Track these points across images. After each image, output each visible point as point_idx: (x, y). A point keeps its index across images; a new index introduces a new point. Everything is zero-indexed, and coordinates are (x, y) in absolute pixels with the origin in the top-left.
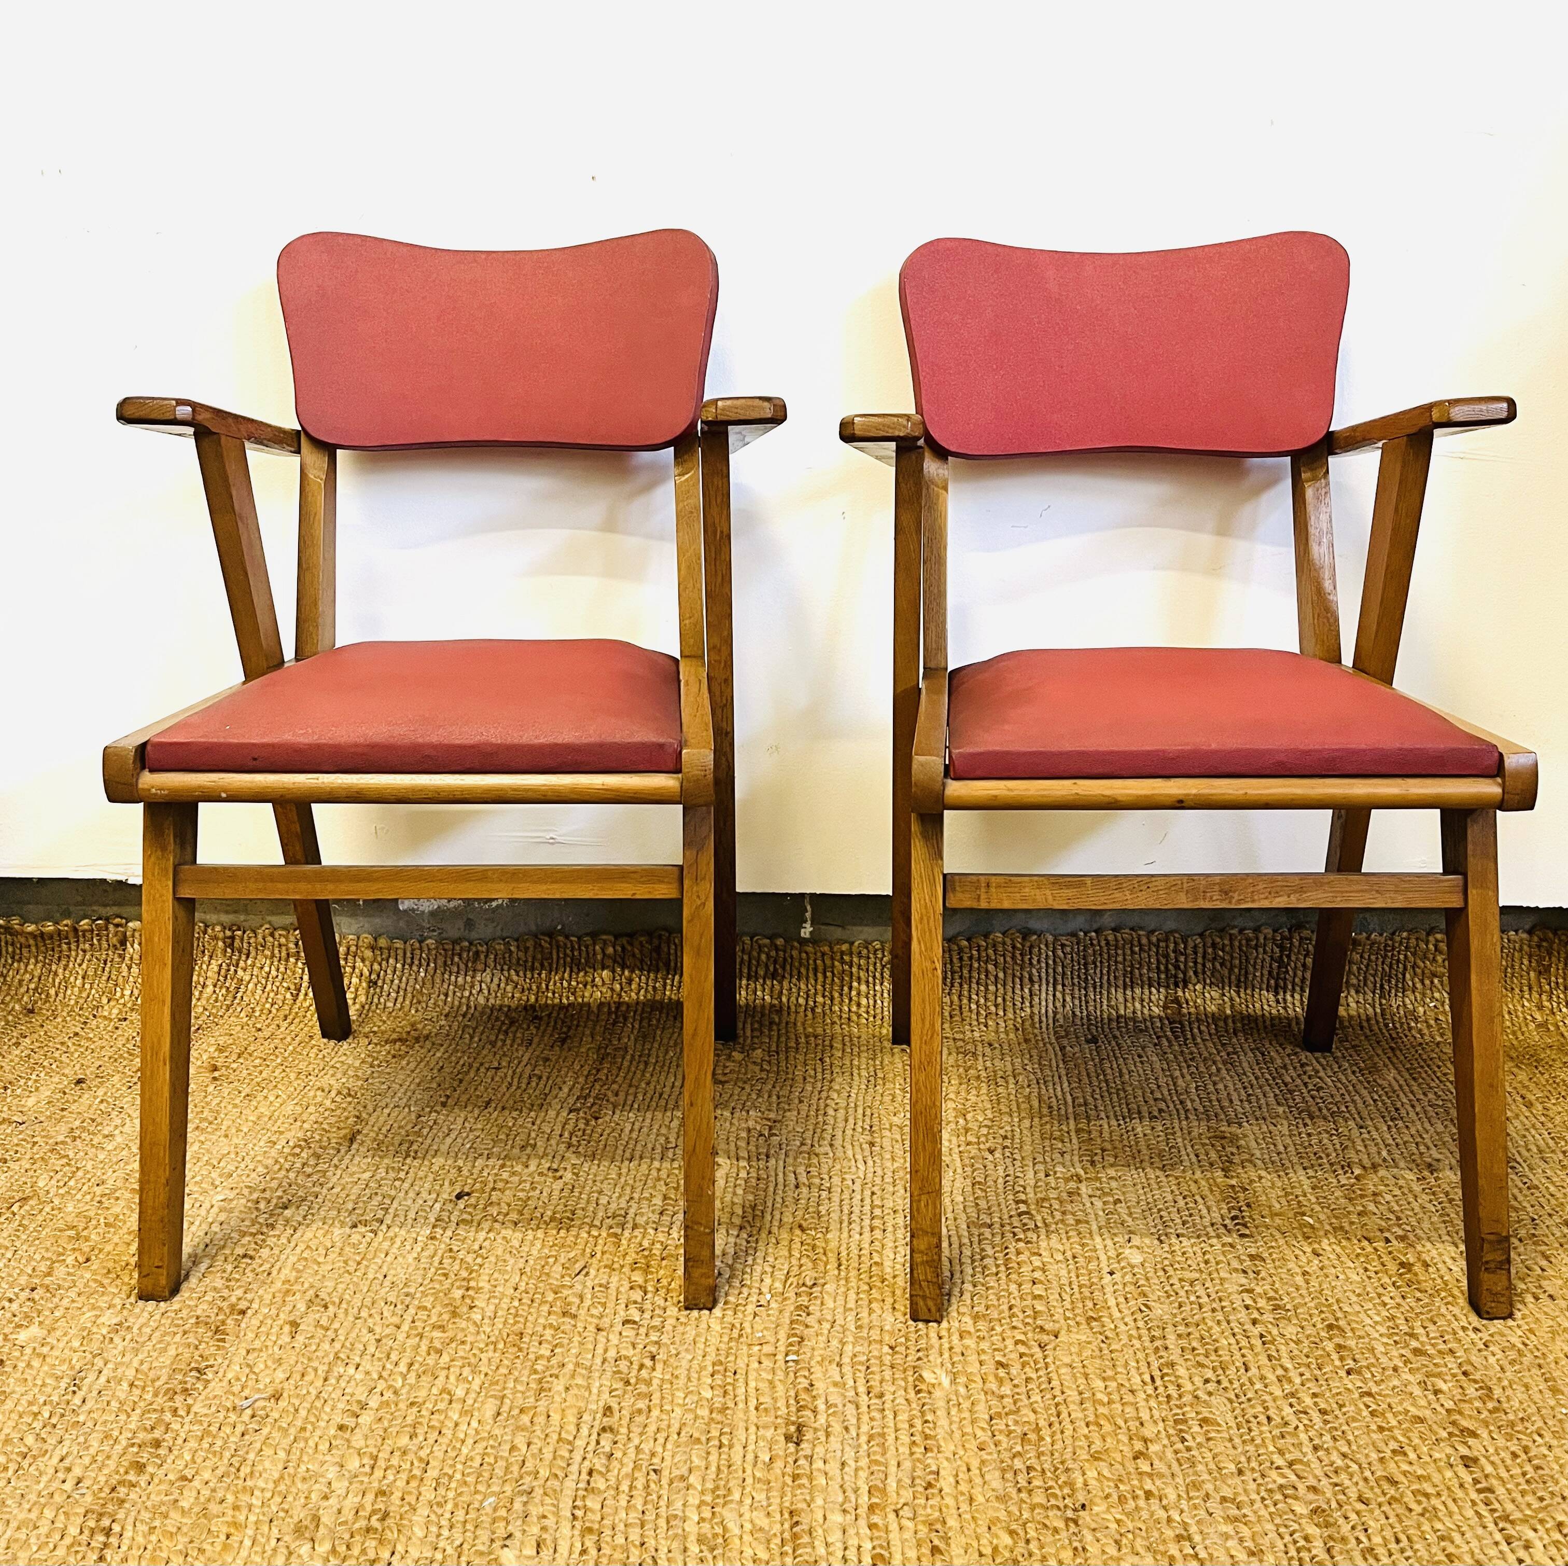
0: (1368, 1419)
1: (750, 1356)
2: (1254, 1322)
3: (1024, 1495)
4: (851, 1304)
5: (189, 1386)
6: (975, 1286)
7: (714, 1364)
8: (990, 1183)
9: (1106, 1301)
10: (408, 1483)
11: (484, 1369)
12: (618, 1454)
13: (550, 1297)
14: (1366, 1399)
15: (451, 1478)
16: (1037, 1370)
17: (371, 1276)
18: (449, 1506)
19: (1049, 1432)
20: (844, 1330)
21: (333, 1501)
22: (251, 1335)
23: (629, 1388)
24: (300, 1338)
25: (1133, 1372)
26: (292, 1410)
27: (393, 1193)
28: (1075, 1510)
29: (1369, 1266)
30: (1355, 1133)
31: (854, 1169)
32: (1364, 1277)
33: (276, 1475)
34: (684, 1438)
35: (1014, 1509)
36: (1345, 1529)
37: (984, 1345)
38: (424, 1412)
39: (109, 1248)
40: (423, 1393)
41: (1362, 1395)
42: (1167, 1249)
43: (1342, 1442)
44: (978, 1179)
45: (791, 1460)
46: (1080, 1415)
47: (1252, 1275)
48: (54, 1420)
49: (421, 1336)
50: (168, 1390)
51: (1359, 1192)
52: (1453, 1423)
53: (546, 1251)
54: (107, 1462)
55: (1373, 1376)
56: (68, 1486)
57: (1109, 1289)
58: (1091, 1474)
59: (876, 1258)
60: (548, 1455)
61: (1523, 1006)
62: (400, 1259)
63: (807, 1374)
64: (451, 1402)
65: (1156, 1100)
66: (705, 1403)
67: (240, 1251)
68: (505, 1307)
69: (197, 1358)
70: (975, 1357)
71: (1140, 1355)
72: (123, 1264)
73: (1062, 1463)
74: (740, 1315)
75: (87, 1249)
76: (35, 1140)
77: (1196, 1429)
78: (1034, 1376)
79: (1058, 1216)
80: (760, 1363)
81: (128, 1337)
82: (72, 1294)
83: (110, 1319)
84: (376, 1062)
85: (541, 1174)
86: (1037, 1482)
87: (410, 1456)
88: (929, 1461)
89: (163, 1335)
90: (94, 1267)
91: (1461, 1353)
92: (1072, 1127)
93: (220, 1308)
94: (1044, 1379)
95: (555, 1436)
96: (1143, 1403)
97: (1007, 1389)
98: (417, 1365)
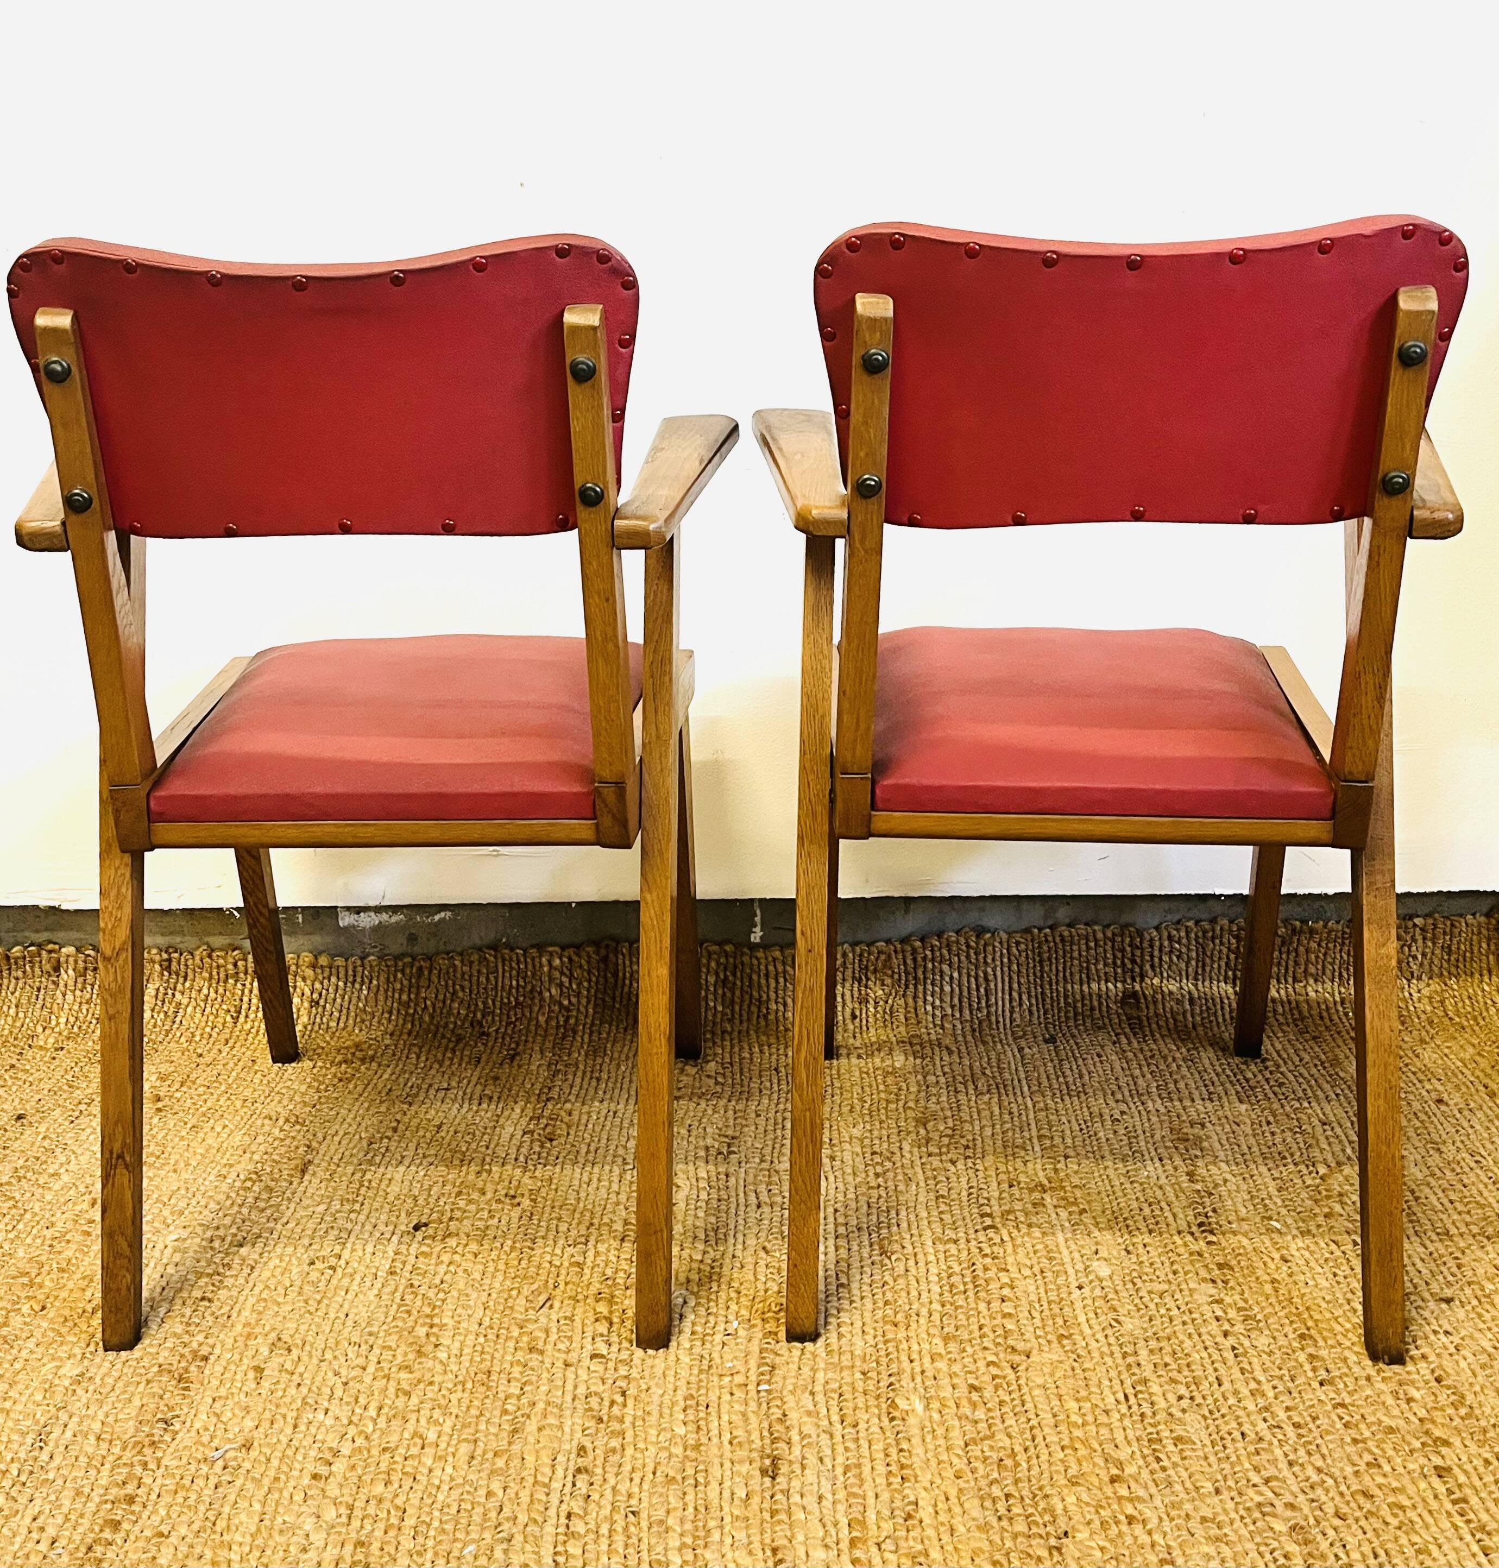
0: (1342, 1432)
1: (721, 1387)
2: (1226, 1334)
3: (1005, 1523)
5: (156, 1439)
6: (943, 1306)
7: (685, 1399)
8: (954, 1196)
9: (1076, 1317)
10: (386, 1533)
11: (455, 1411)
12: (595, 1496)
13: (516, 1332)
14: (1340, 1411)
15: (429, 1525)
16: (1010, 1392)
17: (332, 1315)
18: (429, 1555)
19: (1025, 1457)
21: (312, 1554)
22: (215, 1382)
23: (602, 1426)
24: (266, 1384)
25: (1107, 1392)
26: (263, 1459)
27: (349, 1226)
28: (1057, 1537)
29: (1338, 1271)
30: (1319, 1129)
32: (1334, 1284)
33: (253, 1529)
34: (660, 1478)
35: (996, 1539)
36: (1324, 1545)
37: (956, 1368)
38: (397, 1458)
39: (64, 1294)
40: (394, 1438)
41: (1335, 1407)
42: (1134, 1260)
43: (1317, 1456)
44: (941, 1192)
45: (767, 1495)
46: (1056, 1439)
47: (1220, 1284)
48: (23, 1478)
49: (388, 1377)
50: (136, 1443)
51: (1324, 1193)
52: (1427, 1433)
53: (508, 1283)
54: (80, 1521)
55: (1346, 1386)
56: (43, 1547)
57: (1079, 1305)
58: (1071, 1499)
60: (525, 1499)
61: (1483, 990)
62: (361, 1296)
63: (779, 1403)
64: (423, 1448)
65: (1117, 1101)
66: (679, 1440)
67: (197, 1294)
68: (471, 1343)
69: (162, 1408)
70: (947, 1380)
71: (1113, 1374)
72: (80, 1311)
73: (1040, 1489)
74: (708, 1345)
75: (42, 1297)
77: (1171, 1448)
78: (1007, 1398)
79: (1024, 1229)
80: (732, 1394)
81: (91, 1388)
82: (31, 1344)
83: (71, 1370)
84: (322, 1087)
85: (499, 1201)
86: (1017, 1510)
87: (386, 1505)
88: (906, 1492)
89: (126, 1386)
90: (51, 1315)
91: (1432, 1358)
92: (1034, 1133)
93: (182, 1355)
94: (1017, 1402)
95: (530, 1479)
96: (1117, 1424)
97: (981, 1414)
98: (385, 1410)
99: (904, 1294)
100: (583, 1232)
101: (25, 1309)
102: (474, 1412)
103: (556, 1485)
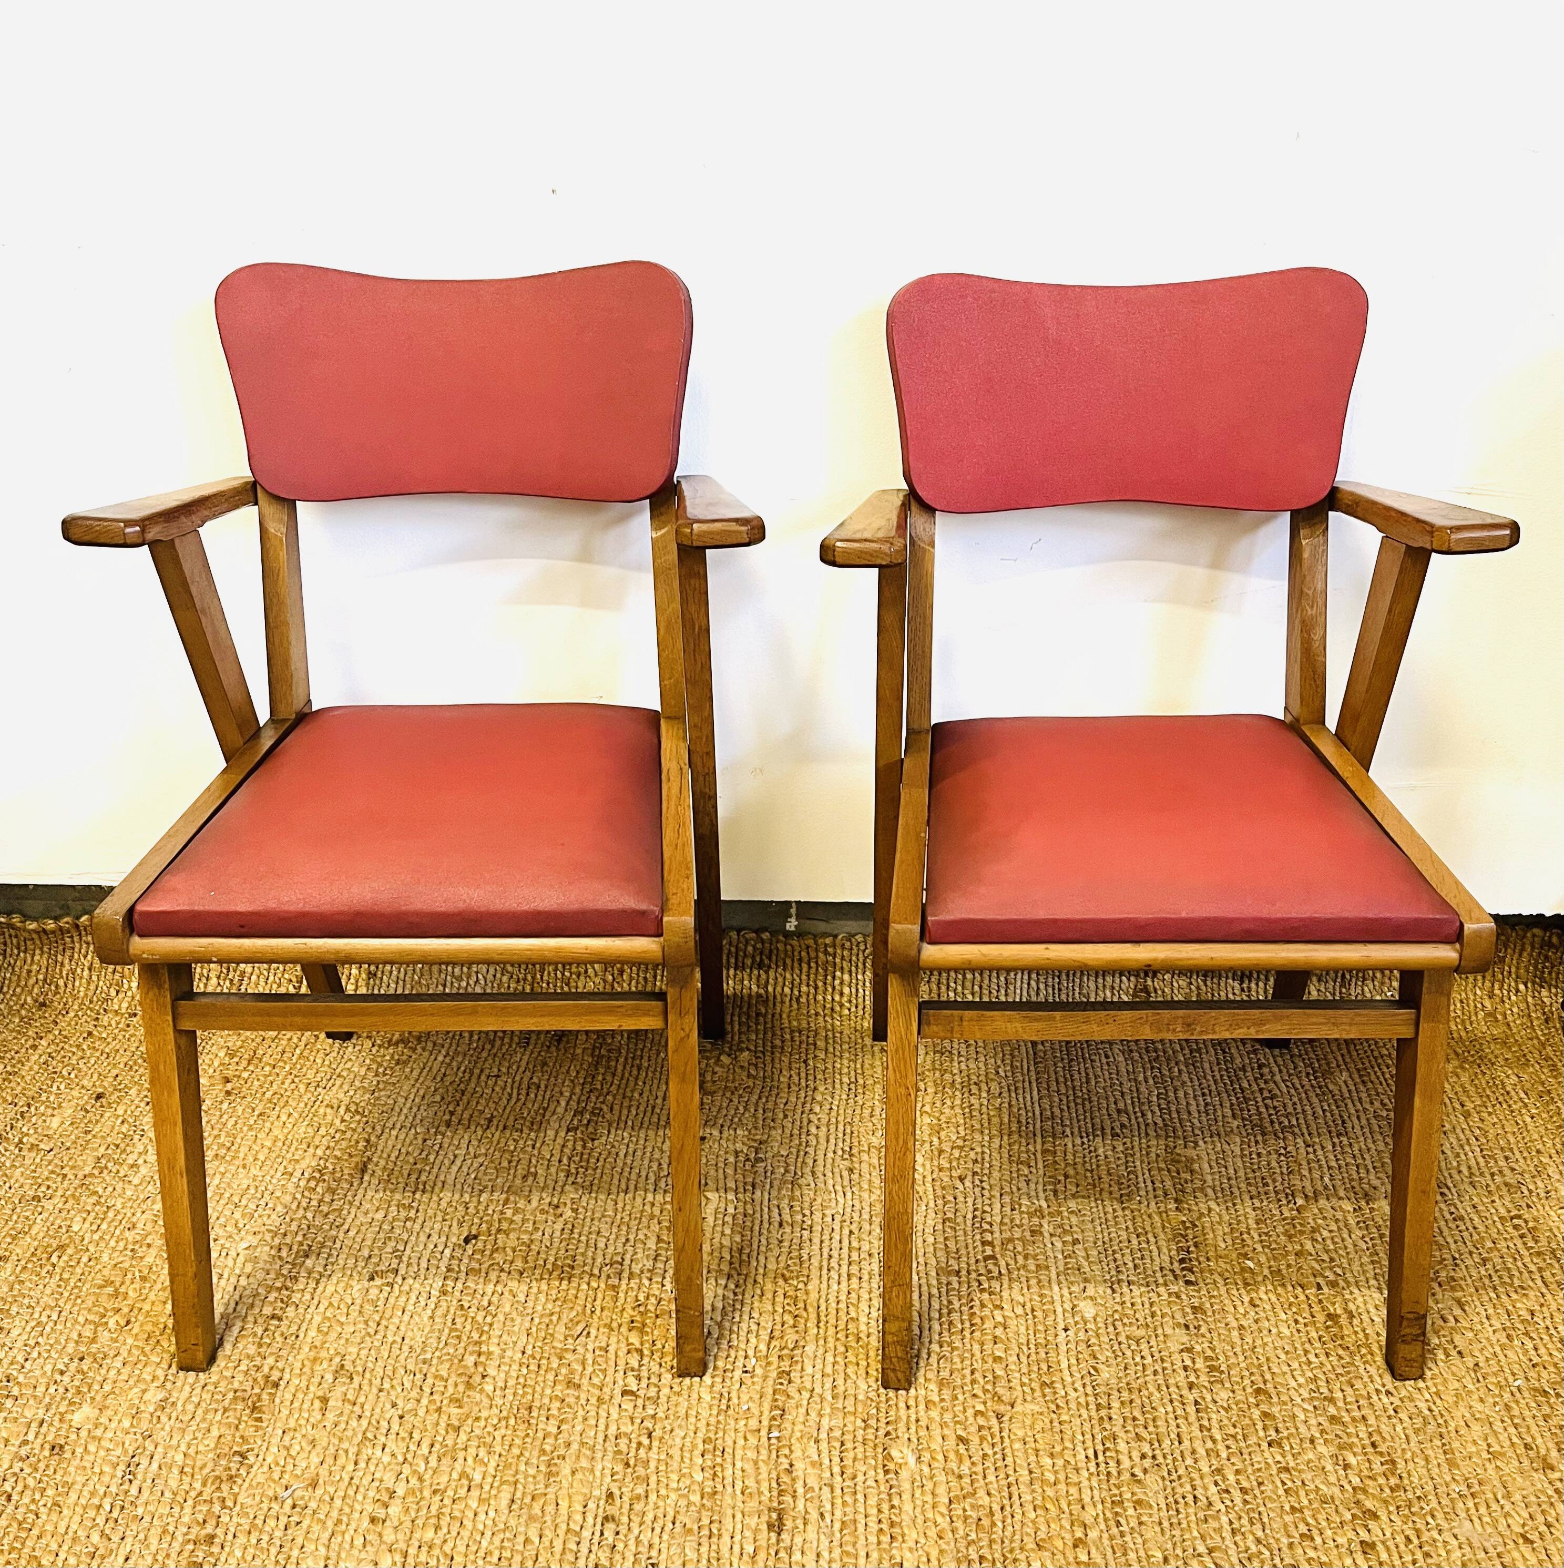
0: (1283, 1498)
1: (736, 1431)
2: (1191, 1386)
4: (829, 1370)
5: (233, 1472)
6: (941, 1347)
7: (704, 1442)
8: (959, 1220)
9: (1059, 1364)
11: (498, 1449)
12: (620, 1546)
13: (555, 1363)
14: (1284, 1476)
16: (993, 1445)
17: (390, 1339)
19: (1001, 1516)
20: (822, 1399)
22: (285, 1412)
23: (629, 1470)
24: (330, 1416)
25: (1080, 1448)
26: (327, 1498)
27: (405, 1237)
29: (1300, 1319)
30: (1302, 1153)
31: (833, 1204)
32: (1294, 1331)
34: (678, 1528)
37: (947, 1417)
38: (446, 1501)
39: (147, 1307)
40: (444, 1479)
41: (1280, 1470)
42: (1118, 1300)
43: (1259, 1526)
44: (948, 1215)
45: (772, 1552)
46: (1029, 1498)
47: (1192, 1330)
49: (439, 1411)
50: (217, 1477)
51: (1298, 1227)
53: (550, 1306)
55: (1292, 1448)
57: (1062, 1348)
59: (853, 1314)
60: (558, 1548)
61: (1475, 995)
62: (416, 1317)
63: (787, 1452)
64: (469, 1490)
65: (1119, 1111)
66: (696, 1487)
67: (268, 1311)
68: (514, 1374)
69: (237, 1439)
70: (939, 1430)
71: (1087, 1427)
72: (162, 1326)
73: (1011, 1551)
74: (727, 1383)
75: (126, 1310)
76: (64, 1172)
77: (1131, 1512)
78: (990, 1452)
79: (1020, 1259)
80: (745, 1440)
81: (174, 1415)
82: (118, 1363)
83: (155, 1394)
84: (381, 1070)
85: (543, 1211)
87: (436, 1552)
88: (894, 1552)
89: (206, 1412)
90: (135, 1331)
91: (1372, 1420)
92: (1039, 1147)
93: (255, 1380)
94: (999, 1456)
95: (564, 1527)
96: (1085, 1483)
97: (965, 1469)
98: (437, 1446)
100: (620, 1250)
101: (112, 1324)
102: (516, 1451)
103: (586, 1534)
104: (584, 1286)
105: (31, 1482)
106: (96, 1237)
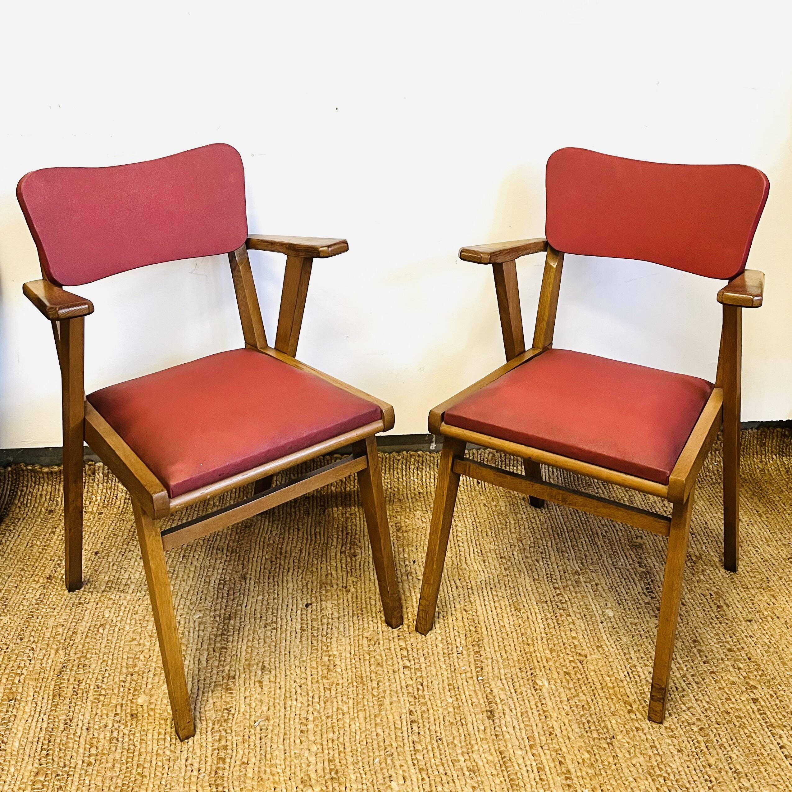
0: (715, 684)
1: (462, 679)
3: (589, 734)
4: (497, 649)
5: (226, 718)
7: (448, 685)
8: (541, 579)
9: (602, 637)
10: (339, 755)
11: (352, 697)
12: (422, 733)
13: (367, 657)
14: (713, 675)
15: (357, 751)
16: (581, 675)
17: (283, 653)
18: (361, 764)
19: (592, 704)
20: (498, 662)
21: (312, 767)
22: (242, 689)
23: (417, 700)
24: (266, 689)
25: (620, 671)
26: (276, 724)
27: (276, 607)
28: (610, 739)
29: (706, 609)
30: (690, 537)
31: (479, 576)
32: (704, 615)
33: (283, 757)
34: (447, 723)
35: (587, 741)
36: (712, 736)
37: (557, 664)
38: (334, 721)
40: (330, 711)
41: (711, 673)
42: (622, 608)
43: (706, 696)
45: (492, 728)
46: (603, 695)
49: (318, 682)
50: (219, 721)
53: (357, 632)
54: (207, 760)
55: (714, 663)
56: (195, 773)
57: (602, 631)
58: (614, 722)
59: (502, 624)
60: (393, 736)
61: (754, 462)
62: (293, 642)
63: (488, 685)
64: (343, 715)
65: (603, 525)
66: (450, 705)
67: (218, 645)
68: (349, 663)
69: (223, 703)
70: (555, 670)
71: (622, 663)
73: (601, 718)
74: (452, 659)
75: (147, 651)
76: (91, 590)
78: (581, 677)
79: (574, 594)
80: (467, 682)
82: (151, 675)
85: (340, 590)
86: (593, 728)
87: (336, 742)
88: (548, 722)
90: (154, 660)
91: (746, 649)
92: (570, 544)
93: (223, 676)
94: (585, 678)
95: (393, 727)
96: (626, 686)
97: (571, 685)
98: (322, 698)
99: (529, 630)
101: (142, 657)
102: (360, 696)
103: (404, 729)
104: (371, 622)
105: (126, 731)
106: (119, 619)
